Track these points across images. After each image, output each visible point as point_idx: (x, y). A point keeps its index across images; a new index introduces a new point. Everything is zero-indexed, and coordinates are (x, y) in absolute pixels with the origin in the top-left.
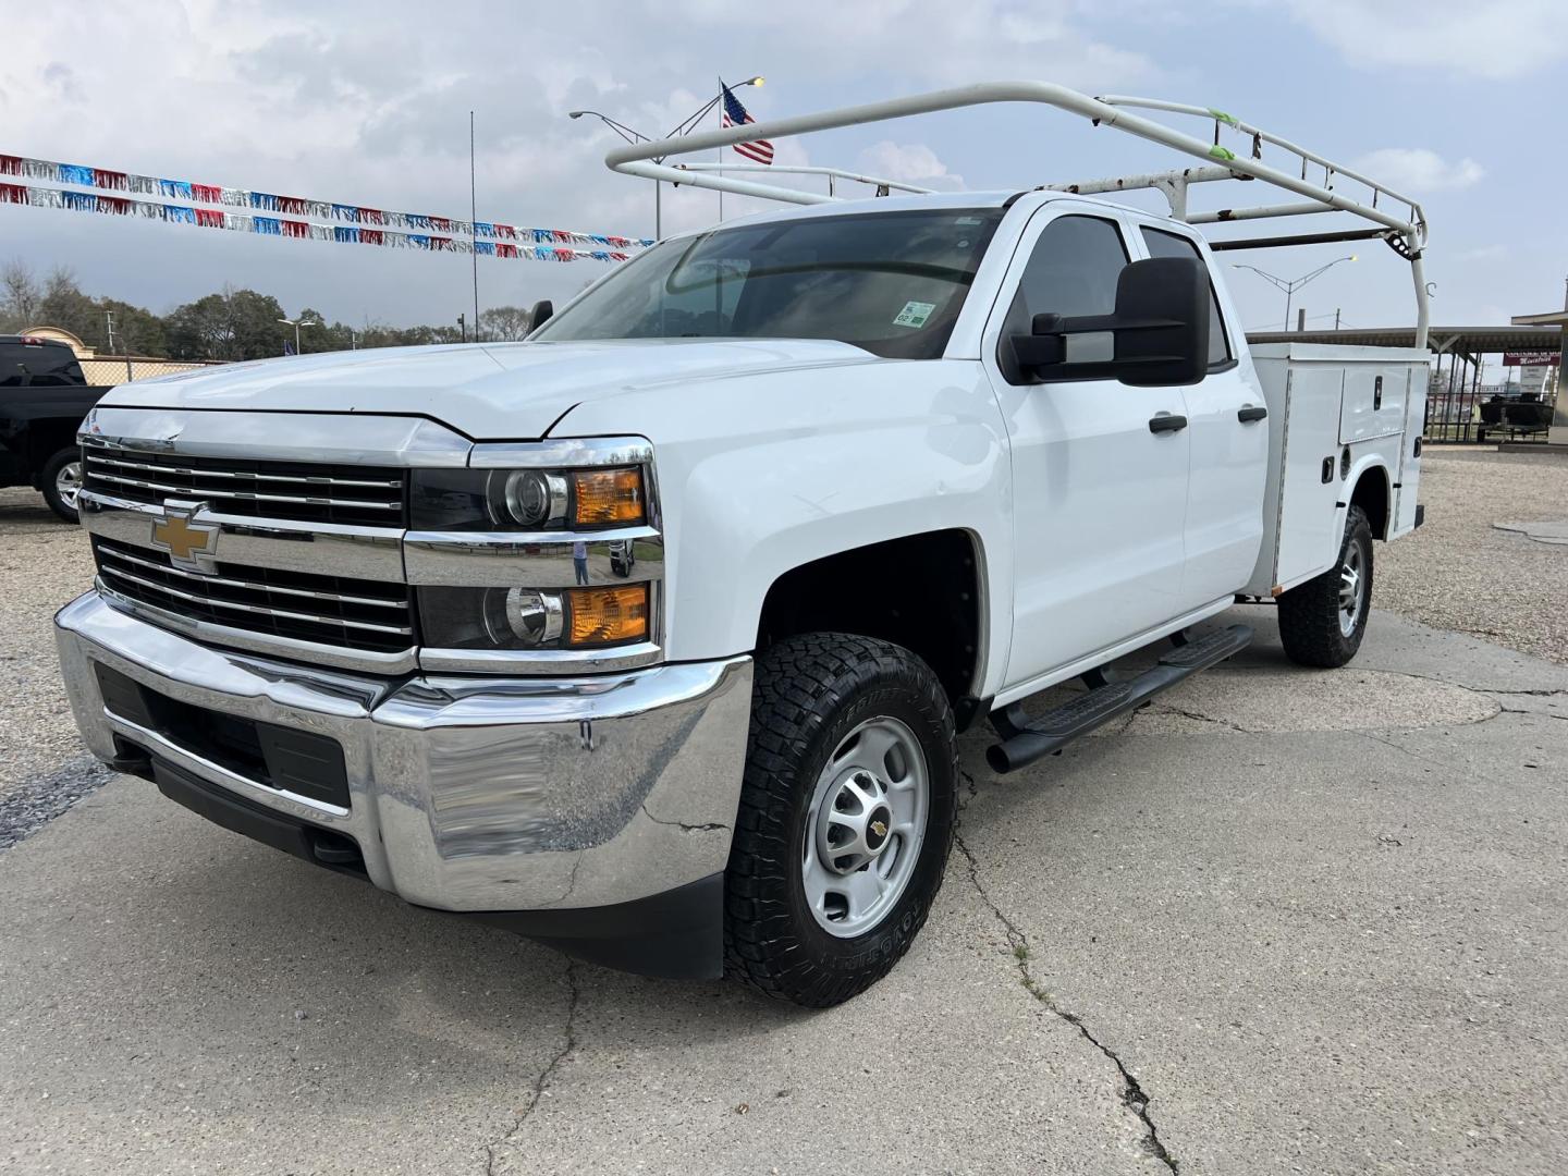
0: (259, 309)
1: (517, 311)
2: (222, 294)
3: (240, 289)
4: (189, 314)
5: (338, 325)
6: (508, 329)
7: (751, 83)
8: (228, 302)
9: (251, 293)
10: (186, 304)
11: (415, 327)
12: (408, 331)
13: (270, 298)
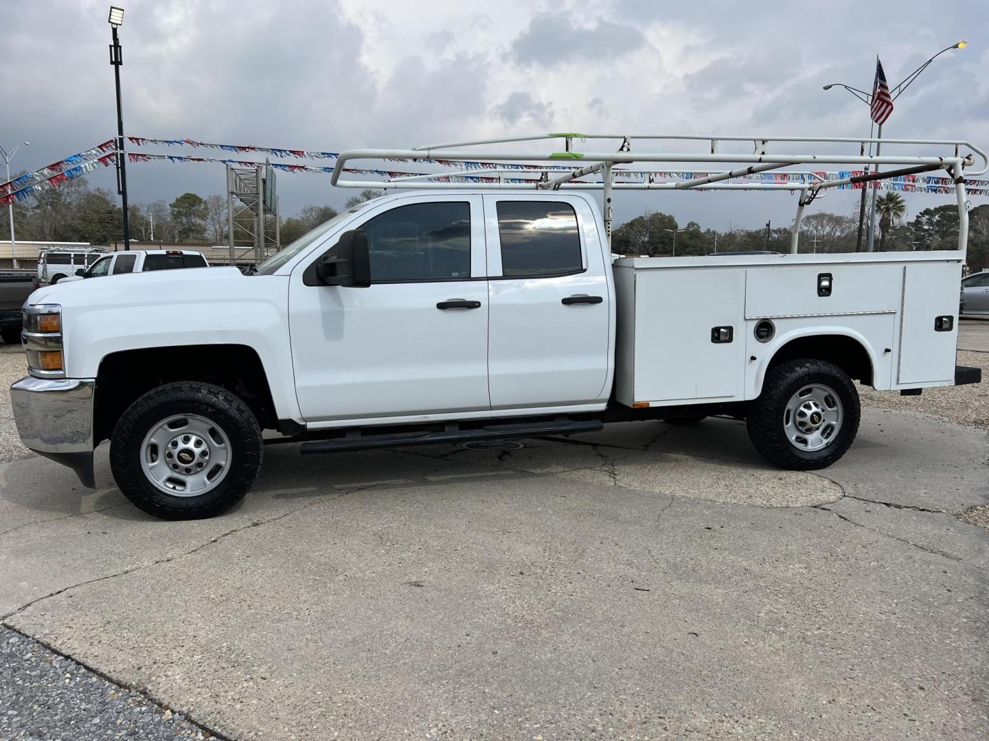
0: (664, 223)
1: (827, 215)
2: (644, 215)
3: (654, 212)
4: (626, 228)
5: (709, 230)
6: (820, 228)
7: (956, 46)
8: (647, 220)
9: (661, 214)
10: (625, 223)
11: (761, 229)
12: (757, 232)
13: (670, 216)
